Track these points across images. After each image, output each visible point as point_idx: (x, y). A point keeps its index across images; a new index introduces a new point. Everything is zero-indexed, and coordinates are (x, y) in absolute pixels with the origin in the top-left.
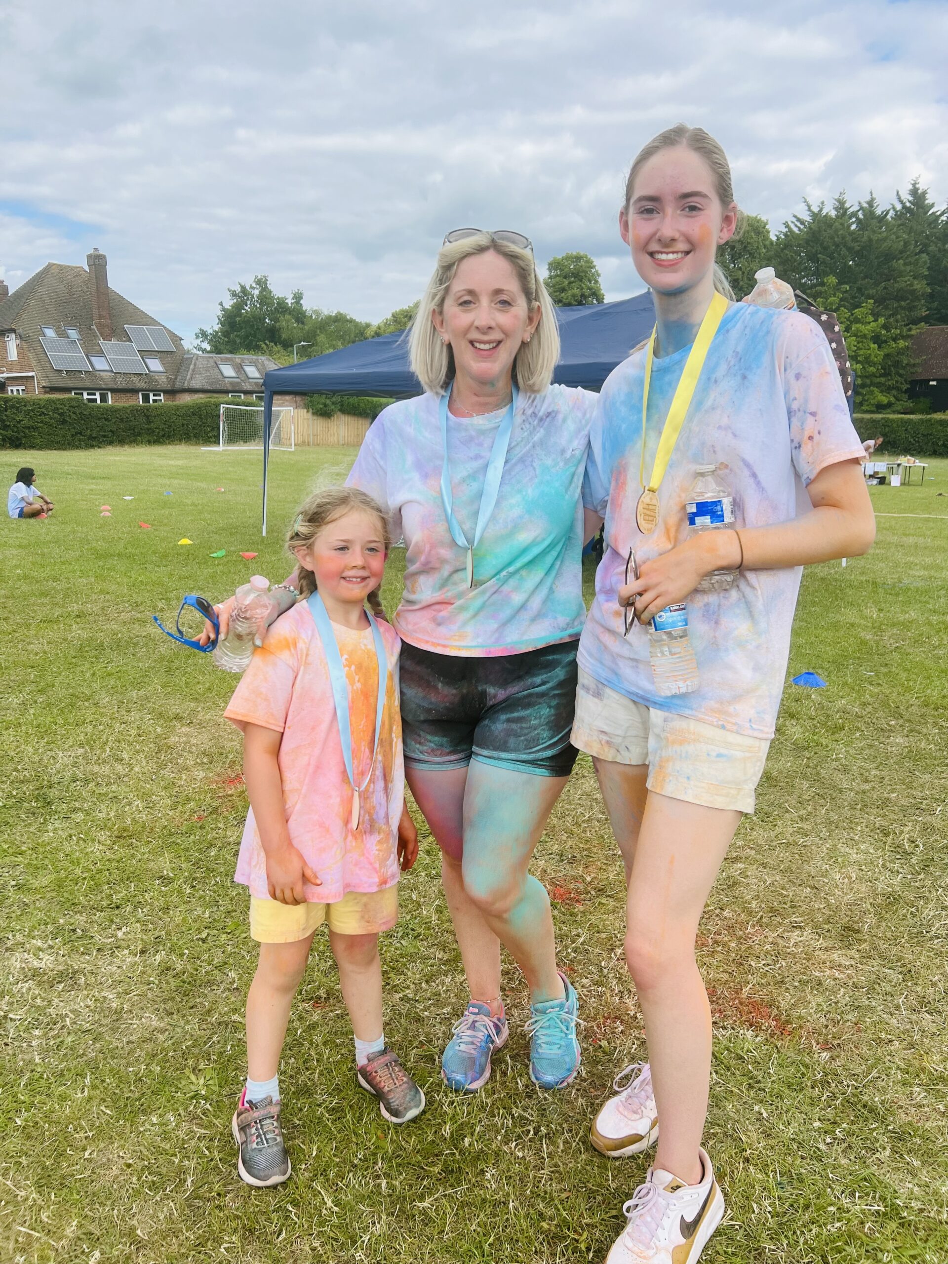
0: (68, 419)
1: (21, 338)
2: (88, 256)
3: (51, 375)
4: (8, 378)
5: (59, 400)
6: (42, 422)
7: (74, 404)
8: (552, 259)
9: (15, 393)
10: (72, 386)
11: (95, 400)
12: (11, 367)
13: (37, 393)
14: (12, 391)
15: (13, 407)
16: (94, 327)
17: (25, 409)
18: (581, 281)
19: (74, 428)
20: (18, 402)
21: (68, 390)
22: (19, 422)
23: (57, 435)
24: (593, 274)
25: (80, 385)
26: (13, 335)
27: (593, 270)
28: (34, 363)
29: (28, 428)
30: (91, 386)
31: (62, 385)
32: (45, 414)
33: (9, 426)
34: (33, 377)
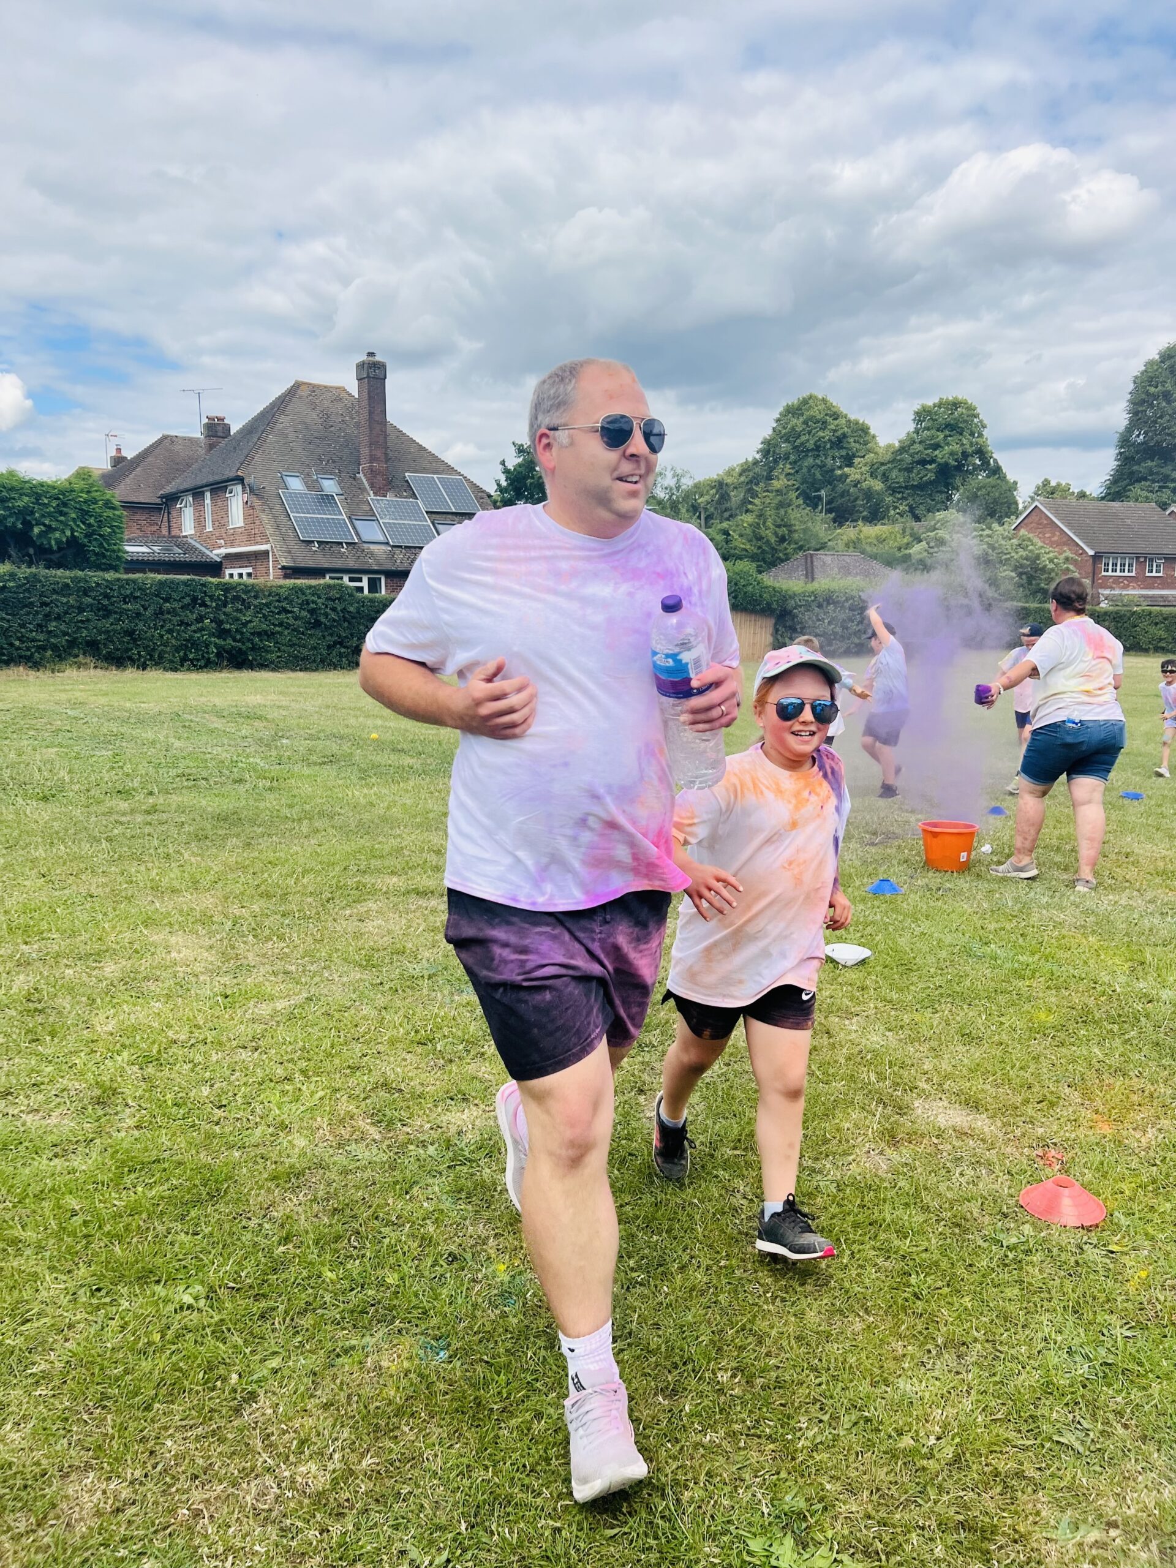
0: (322, 619)
1: (252, 491)
2: (358, 366)
3: (296, 548)
4: (227, 556)
5: (310, 587)
6: (281, 624)
7: (334, 593)
8: (919, 407)
9: (236, 577)
10: (326, 565)
11: (361, 589)
12: (232, 539)
13: (271, 577)
14: (231, 576)
15: (236, 598)
16: (361, 475)
17: (256, 602)
18: (961, 434)
19: (331, 635)
20: (246, 592)
21: (319, 572)
22: (245, 624)
23: (304, 646)
24: (977, 425)
25: (338, 564)
26: (239, 488)
27: (976, 420)
28: (269, 530)
29: (259, 634)
30: (357, 566)
31: (311, 564)
32: (288, 612)
33: (229, 631)
34: (266, 553)
